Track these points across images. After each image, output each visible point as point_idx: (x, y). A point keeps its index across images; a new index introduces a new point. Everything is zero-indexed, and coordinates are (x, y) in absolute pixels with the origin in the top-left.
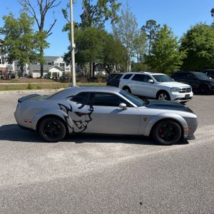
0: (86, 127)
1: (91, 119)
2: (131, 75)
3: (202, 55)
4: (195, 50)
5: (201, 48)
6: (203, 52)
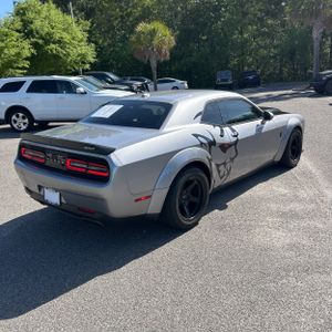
0: (229, 172)
1: (237, 153)
3: (51, 50)
4: (41, 41)
5: (48, 39)
6: (52, 46)
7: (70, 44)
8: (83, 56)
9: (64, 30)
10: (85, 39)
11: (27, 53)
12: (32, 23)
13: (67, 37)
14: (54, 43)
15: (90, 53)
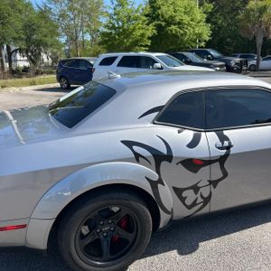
0: (207, 200)
1: (225, 175)
2: (115, 58)
3: (171, 31)
4: (163, 24)
5: (170, 22)
6: (173, 27)
7: (189, 25)
8: (199, 35)
9: (185, 13)
10: (204, 20)
11: (149, 34)
12: (159, 8)
13: (186, 19)
14: (175, 24)
15: (206, 32)
